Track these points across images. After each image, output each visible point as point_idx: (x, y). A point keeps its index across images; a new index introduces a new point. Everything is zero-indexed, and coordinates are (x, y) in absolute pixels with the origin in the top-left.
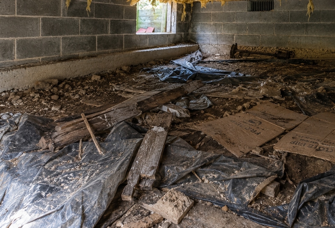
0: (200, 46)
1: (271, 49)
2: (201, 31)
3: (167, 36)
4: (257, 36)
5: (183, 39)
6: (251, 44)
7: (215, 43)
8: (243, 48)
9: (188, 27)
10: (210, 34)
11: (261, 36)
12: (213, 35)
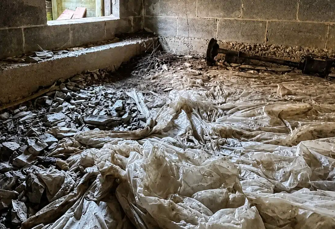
0: (160, 40)
1: (288, 51)
2: (162, 12)
3: (105, 24)
4: (261, 22)
5: (133, 28)
6: (248, 39)
7: (184, 35)
8: (233, 45)
9: (140, 5)
10: (176, 17)
11: (269, 22)
12: (182, 19)
